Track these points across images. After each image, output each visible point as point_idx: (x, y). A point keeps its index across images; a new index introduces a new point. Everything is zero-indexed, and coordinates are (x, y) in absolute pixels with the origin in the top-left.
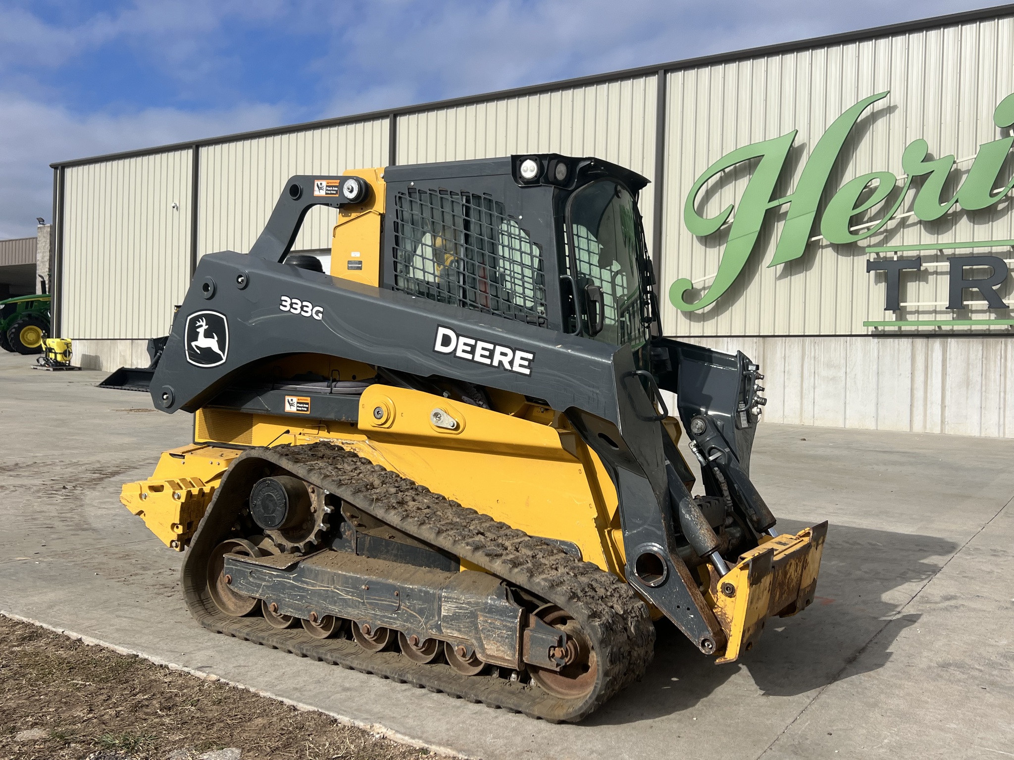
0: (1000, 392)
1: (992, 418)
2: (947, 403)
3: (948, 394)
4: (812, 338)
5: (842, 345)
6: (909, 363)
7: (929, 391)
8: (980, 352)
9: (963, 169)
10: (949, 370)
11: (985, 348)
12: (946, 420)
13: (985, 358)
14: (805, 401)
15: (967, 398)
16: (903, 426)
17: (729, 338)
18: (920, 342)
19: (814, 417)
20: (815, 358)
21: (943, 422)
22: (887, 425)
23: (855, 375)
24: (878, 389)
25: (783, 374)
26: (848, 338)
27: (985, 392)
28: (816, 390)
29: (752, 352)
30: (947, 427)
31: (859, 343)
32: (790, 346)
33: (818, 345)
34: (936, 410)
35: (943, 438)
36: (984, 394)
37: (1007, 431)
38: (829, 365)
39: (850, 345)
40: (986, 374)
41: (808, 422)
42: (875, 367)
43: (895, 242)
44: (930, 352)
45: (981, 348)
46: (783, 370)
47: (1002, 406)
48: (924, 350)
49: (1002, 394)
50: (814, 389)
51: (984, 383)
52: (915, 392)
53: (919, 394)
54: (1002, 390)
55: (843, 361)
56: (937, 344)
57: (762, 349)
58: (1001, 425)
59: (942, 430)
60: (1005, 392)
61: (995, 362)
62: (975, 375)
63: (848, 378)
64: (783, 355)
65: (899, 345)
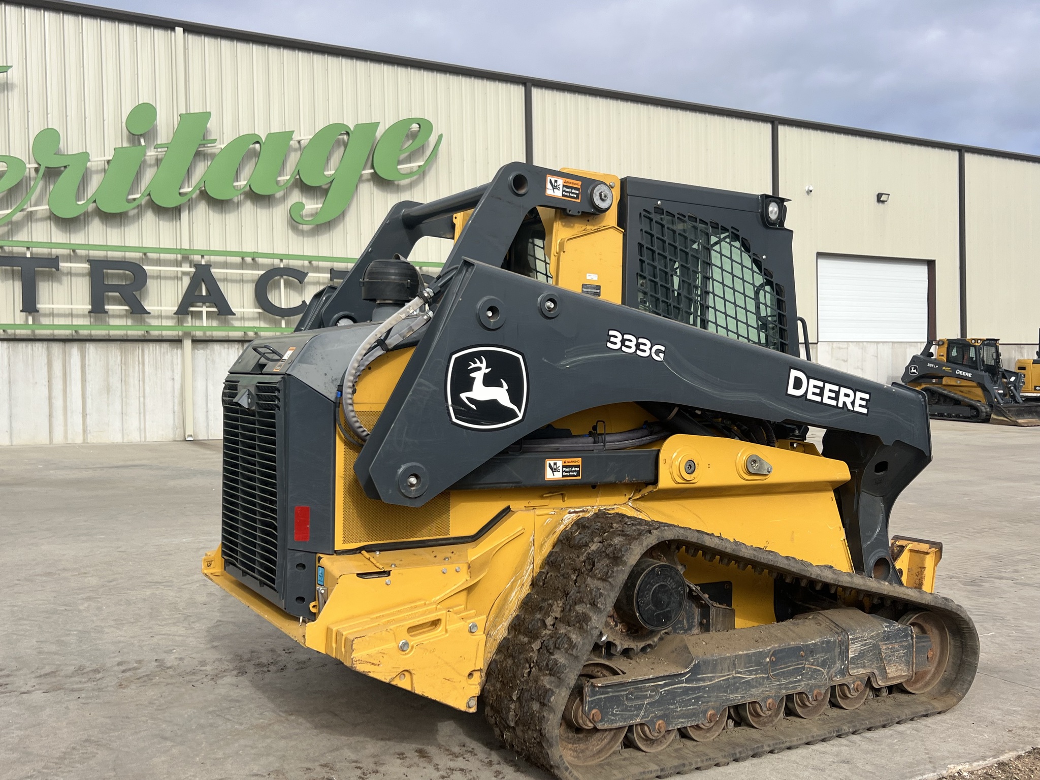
0: (140, 397)
1: (133, 422)
2: (88, 411)
3: (89, 401)
6: (45, 370)
7: (68, 400)
8: (119, 358)
9: (93, 169)
10: (89, 377)
11: (123, 354)
12: (88, 428)
13: (124, 364)
15: (108, 405)
16: (42, 439)
18: (56, 348)
21: (85, 431)
22: (23, 438)
24: (10, 400)
27: (126, 397)
30: (89, 436)
34: (77, 419)
35: (85, 446)
36: (124, 399)
37: (148, 435)
40: (125, 380)
42: (6, 375)
43: (22, 236)
44: (67, 358)
45: (119, 354)
47: (142, 410)
48: (61, 356)
49: (142, 399)
51: (124, 388)
52: (53, 401)
53: (58, 403)
54: (141, 395)
56: (74, 350)
58: (142, 430)
59: (84, 440)
60: (144, 397)
61: (134, 367)
62: (115, 381)
65: (32, 350)
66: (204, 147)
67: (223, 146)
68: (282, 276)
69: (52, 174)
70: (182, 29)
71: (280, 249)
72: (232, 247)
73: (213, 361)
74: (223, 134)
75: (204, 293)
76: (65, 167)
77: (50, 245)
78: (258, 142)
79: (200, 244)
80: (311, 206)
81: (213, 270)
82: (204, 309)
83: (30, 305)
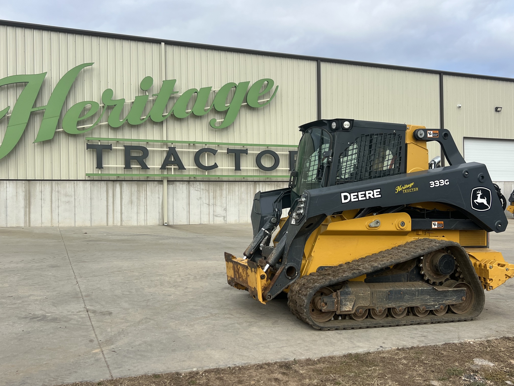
0: (145, 206)
1: (142, 216)
2: (123, 212)
3: (123, 207)
4: (57, 181)
5: (72, 185)
6: (105, 193)
7: (115, 206)
8: (136, 188)
10: (123, 197)
11: (138, 187)
12: (123, 219)
13: (138, 191)
14: (53, 215)
15: (131, 209)
16: (104, 223)
17: (7, 181)
18: (110, 184)
19: (58, 222)
20: (58, 191)
21: (121, 220)
22: (96, 223)
23: (80, 200)
24: (91, 206)
25: (41, 200)
26: (75, 181)
27: (139, 206)
28: (59, 208)
29: (22, 188)
30: (123, 222)
31: (81, 184)
32: (44, 186)
33: (60, 185)
34: (118, 215)
35: (122, 227)
36: (138, 207)
37: (148, 222)
38: (66, 195)
39: (77, 185)
40: (139, 198)
41: (55, 224)
42: (89, 196)
43: (97, 135)
44: (115, 188)
45: (136, 187)
46: (40, 198)
47: (146, 212)
48: (112, 187)
49: (146, 206)
50: (58, 207)
51: (138, 202)
52: (109, 207)
53: (111, 208)
54: (145, 205)
55: (73, 193)
56: (118, 186)
57: (28, 187)
58: (146, 220)
59: (121, 224)
60: (147, 206)
61: (142, 192)
62: (134, 198)
63: (76, 202)
64: (40, 190)
65: (100, 185)
66: (173, 95)
67: (181, 94)
68: (206, 152)
69: (110, 108)
70: (164, 43)
71: (205, 140)
72: (185, 139)
73: (176, 190)
74: (181, 89)
75: (173, 160)
76: (115, 105)
77: (108, 139)
78: (196, 92)
79: (171, 138)
80: (219, 120)
81: (177, 150)
82: (173, 167)
83: (99, 166)
